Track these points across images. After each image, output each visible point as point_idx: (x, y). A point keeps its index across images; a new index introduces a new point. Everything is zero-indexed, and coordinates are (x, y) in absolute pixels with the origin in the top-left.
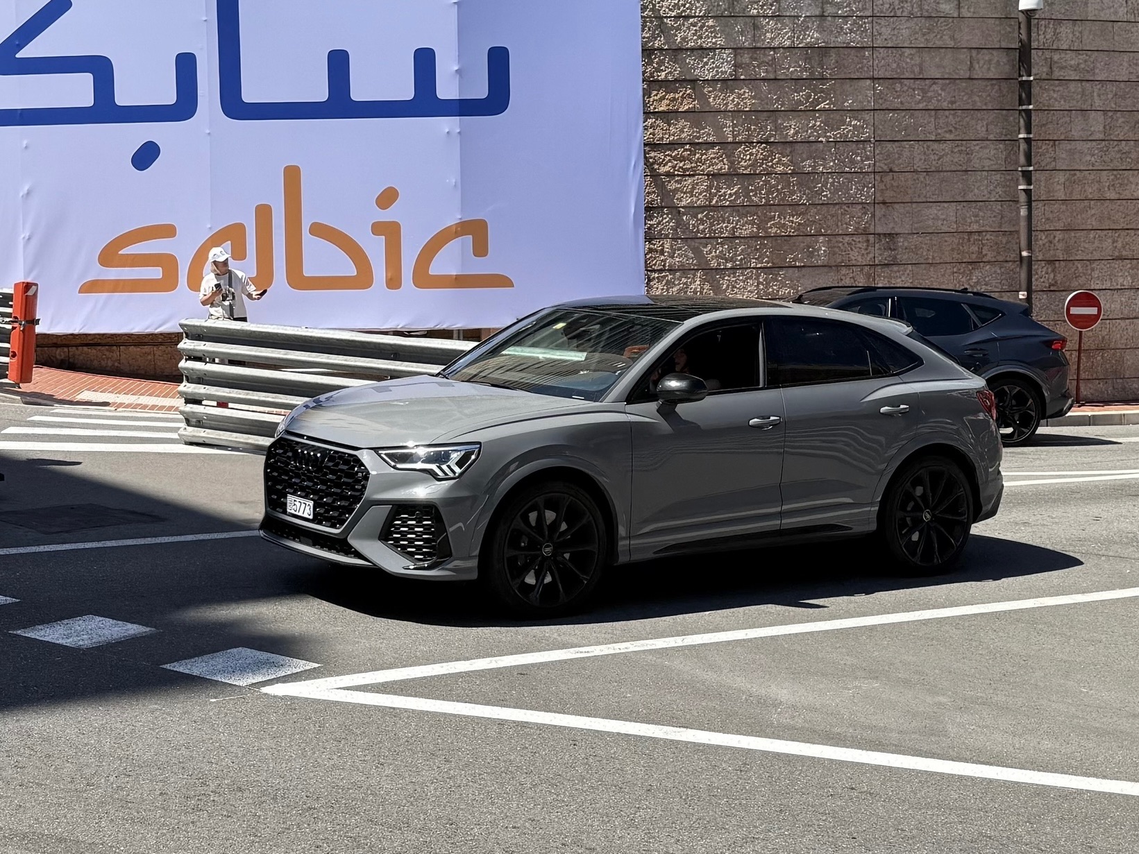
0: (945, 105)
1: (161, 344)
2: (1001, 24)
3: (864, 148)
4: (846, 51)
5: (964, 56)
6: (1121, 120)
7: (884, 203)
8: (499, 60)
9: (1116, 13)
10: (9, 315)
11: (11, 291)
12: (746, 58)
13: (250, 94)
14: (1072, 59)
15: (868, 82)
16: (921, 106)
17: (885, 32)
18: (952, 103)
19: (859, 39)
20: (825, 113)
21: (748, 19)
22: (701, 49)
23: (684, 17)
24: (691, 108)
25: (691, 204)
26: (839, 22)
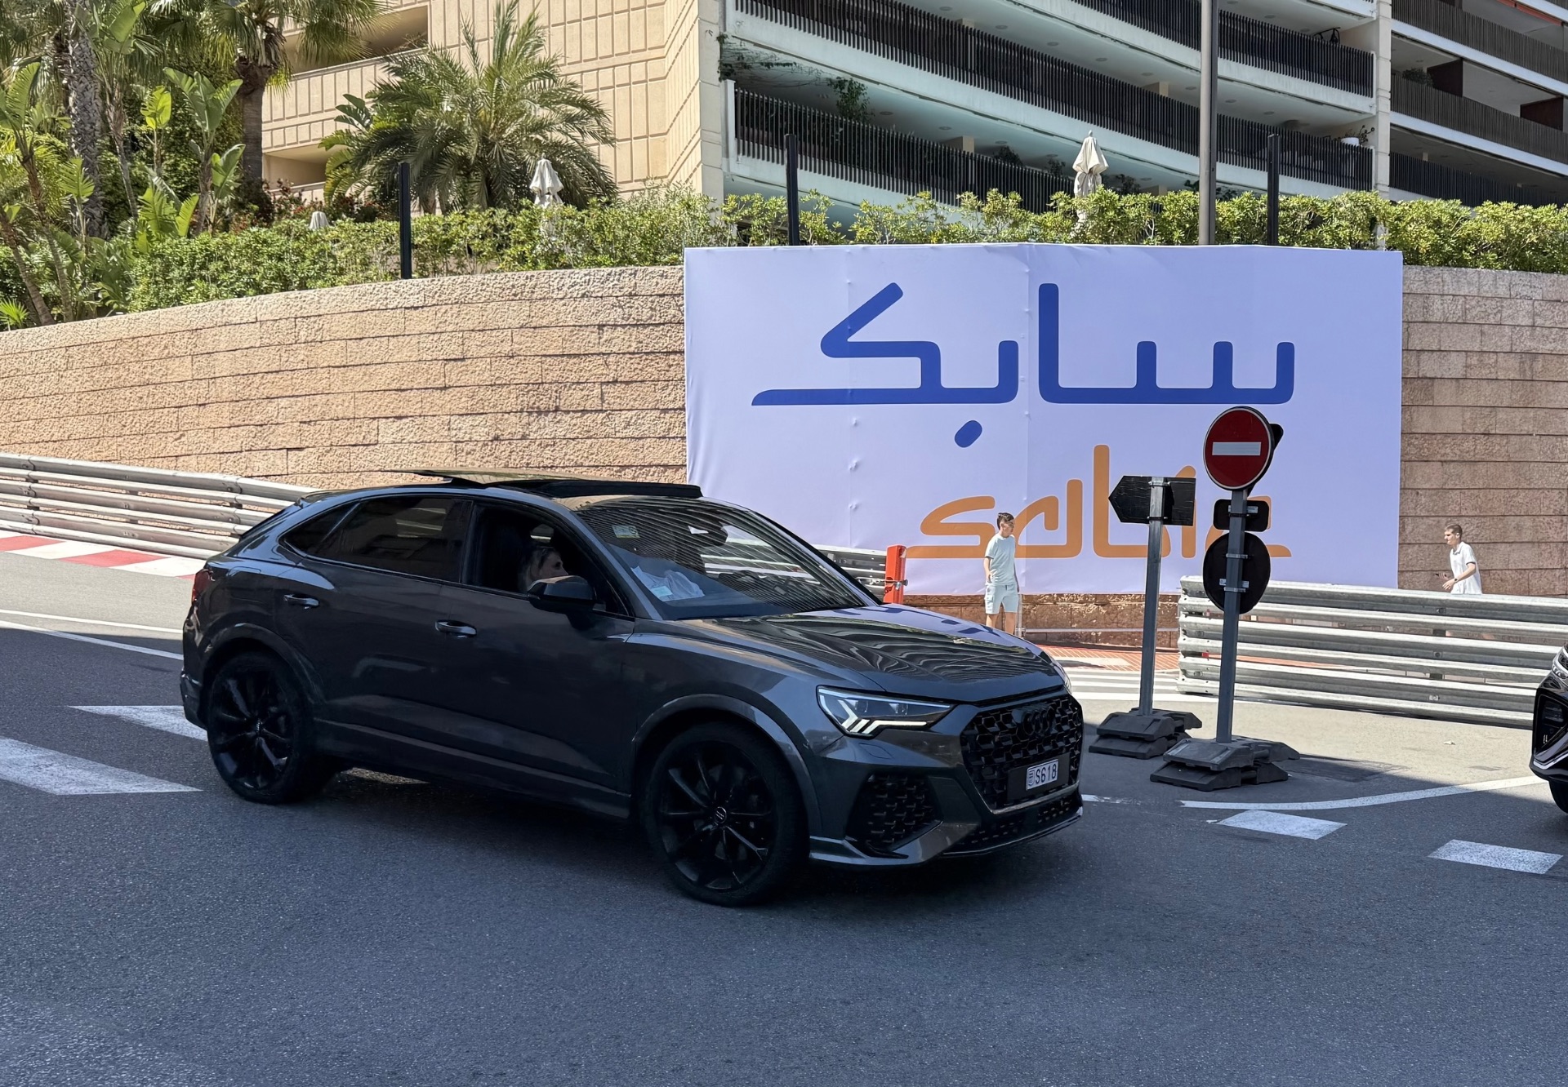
1: (968, 605)
4: (1550, 357)
10: (882, 577)
11: (885, 553)
12: (1474, 360)
13: (1065, 381)
19: (1559, 347)
20: (1533, 410)
21: (1477, 327)
22: (1440, 351)
23: (1427, 322)
24: (1431, 403)
25: (1428, 486)
26: (1546, 332)
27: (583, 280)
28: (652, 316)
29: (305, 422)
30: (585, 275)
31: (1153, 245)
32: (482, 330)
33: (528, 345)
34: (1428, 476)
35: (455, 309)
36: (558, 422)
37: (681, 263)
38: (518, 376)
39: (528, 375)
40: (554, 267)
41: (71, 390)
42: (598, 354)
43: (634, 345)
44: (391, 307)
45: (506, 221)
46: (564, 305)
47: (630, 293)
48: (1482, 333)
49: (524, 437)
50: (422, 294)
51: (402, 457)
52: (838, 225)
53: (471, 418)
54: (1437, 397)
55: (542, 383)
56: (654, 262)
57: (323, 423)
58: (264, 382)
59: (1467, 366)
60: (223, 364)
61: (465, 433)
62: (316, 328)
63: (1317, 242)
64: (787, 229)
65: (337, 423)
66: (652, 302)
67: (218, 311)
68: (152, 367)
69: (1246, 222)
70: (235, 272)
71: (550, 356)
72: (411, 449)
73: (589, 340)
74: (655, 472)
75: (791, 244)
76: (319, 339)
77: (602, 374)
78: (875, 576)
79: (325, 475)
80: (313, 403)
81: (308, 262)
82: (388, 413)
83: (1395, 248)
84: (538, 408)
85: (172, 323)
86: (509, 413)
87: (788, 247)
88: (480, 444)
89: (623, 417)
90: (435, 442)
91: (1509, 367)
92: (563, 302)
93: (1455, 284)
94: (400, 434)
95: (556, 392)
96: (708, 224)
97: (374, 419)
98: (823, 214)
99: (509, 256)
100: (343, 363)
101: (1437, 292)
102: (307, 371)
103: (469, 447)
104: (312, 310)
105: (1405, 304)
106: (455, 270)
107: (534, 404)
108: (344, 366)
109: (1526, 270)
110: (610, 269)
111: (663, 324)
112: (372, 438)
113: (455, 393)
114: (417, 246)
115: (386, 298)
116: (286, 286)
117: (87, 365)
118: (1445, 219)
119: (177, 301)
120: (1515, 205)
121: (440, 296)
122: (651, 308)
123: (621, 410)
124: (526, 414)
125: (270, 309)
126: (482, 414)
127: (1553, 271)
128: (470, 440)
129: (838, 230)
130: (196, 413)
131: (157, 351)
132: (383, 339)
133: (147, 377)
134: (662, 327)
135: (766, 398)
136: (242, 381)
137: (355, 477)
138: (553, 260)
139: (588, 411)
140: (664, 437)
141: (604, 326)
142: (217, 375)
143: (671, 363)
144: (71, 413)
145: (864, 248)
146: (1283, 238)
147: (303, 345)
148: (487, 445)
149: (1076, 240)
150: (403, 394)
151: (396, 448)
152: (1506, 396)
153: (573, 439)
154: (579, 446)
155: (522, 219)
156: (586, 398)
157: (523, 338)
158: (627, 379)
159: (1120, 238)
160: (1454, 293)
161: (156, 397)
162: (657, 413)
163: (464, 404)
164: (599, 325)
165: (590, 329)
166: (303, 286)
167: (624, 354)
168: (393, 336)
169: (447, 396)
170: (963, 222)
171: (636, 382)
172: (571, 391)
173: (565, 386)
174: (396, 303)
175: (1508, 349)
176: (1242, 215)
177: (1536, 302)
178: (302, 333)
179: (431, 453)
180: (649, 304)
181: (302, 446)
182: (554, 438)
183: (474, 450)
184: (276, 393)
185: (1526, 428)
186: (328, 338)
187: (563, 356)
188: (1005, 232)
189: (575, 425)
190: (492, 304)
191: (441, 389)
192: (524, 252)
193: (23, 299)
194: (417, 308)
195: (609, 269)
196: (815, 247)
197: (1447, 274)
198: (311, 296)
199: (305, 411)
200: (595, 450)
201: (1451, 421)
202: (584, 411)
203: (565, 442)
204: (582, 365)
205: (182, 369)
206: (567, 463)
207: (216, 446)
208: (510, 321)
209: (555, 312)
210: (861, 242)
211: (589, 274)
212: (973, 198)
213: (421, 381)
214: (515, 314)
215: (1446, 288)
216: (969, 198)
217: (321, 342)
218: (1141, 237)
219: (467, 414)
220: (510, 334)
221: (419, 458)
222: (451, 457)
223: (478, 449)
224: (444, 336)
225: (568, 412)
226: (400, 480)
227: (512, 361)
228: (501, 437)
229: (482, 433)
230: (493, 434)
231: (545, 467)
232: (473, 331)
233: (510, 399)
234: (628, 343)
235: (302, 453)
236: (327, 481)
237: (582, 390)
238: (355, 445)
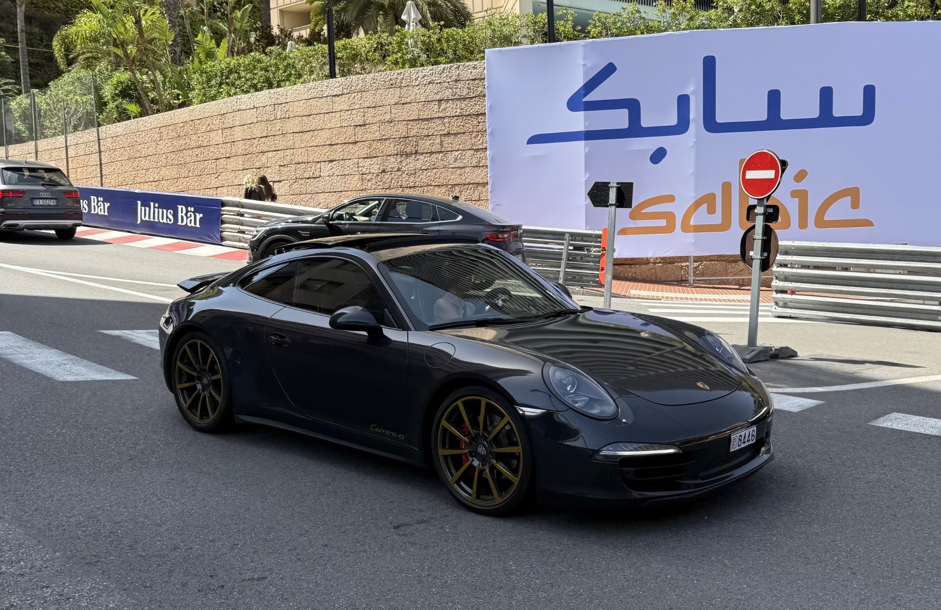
8: (869, 92)
10: (599, 247)
11: (601, 233)
13: (720, 118)
27: (429, 73)
28: (468, 93)
29: (282, 166)
30: (431, 70)
32: (374, 107)
33: (400, 114)
35: (359, 95)
36: (417, 160)
37: (484, 59)
38: (394, 134)
39: (400, 133)
40: (414, 67)
41: (163, 152)
42: (438, 118)
43: (459, 111)
44: (325, 96)
45: (387, 40)
46: (419, 89)
47: (456, 79)
49: (399, 170)
50: (341, 87)
51: (334, 184)
52: (579, 28)
53: (370, 159)
55: (408, 137)
56: (470, 60)
57: (291, 165)
58: (260, 143)
60: (238, 133)
61: (367, 169)
62: (286, 110)
63: (893, 18)
64: (547, 33)
65: (299, 166)
66: (469, 84)
67: (234, 103)
68: (202, 137)
70: (243, 79)
71: (412, 120)
72: (338, 179)
73: (433, 110)
74: (471, 188)
75: (550, 42)
76: (287, 116)
77: (441, 130)
78: (595, 247)
79: (293, 196)
80: (286, 154)
81: (281, 71)
82: (325, 159)
84: (406, 152)
85: (211, 111)
86: (390, 156)
87: (548, 44)
88: (375, 175)
89: (453, 155)
90: (351, 175)
92: (418, 87)
94: (332, 171)
95: (416, 142)
97: (318, 162)
98: (570, 23)
99: (389, 61)
100: (301, 130)
102: (282, 136)
103: (369, 177)
104: (283, 100)
106: (360, 72)
107: (404, 149)
108: (301, 132)
110: (444, 65)
111: (475, 97)
112: (317, 174)
113: (361, 145)
114: (339, 58)
115: (322, 91)
116: (270, 86)
117: (170, 137)
119: (214, 98)
121: (351, 88)
122: (468, 88)
123: (452, 151)
124: (399, 156)
125: (261, 100)
126: (376, 157)
128: (370, 173)
129: (579, 31)
130: (225, 163)
131: (204, 127)
132: (321, 115)
133: (200, 142)
134: (474, 99)
135: (535, 140)
136: (248, 143)
137: (310, 197)
138: (414, 63)
139: (434, 152)
140: (476, 166)
141: (442, 100)
142: (235, 140)
143: (480, 121)
144: (163, 165)
145: (595, 41)
146: (869, 16)
147: (279, 121)
148: (379, 175)
149: (731, 26)
150: (333, 147)
151: (330, 179)
153: (426, 170)
155: (396, 38)
156: (432, 145)
157: (396, 111)
158: (455, 132)
159: (760, 22)
161: (205, 154)
162: (472, 152)
163: (365, 151)
164: (438, 100)
165: (433, 103)
166: (279, 86)
167: (453, 117)
168: (327, 113)
169: (357, 147)
171: (460, 133)
172: (424, 141)
173: (421, 138)
174: (327, 93)
178: (278, 113)
179: (349, 181)
180: (467, 86)
181: (281, 179)
182: (415, 169)
183: (372, 179)
184: (266, 149)
186: (292, 116)
187: (419, 120)
188: (684, 24)
189: (426, 161)
190: (379, 91)
191: (353, 143)
192: (397, 58)
193: (139, 102)
194: (339, 95)
196: (565, 42)
198: (282, 92)
199: (282, 159)
200: (438, 175)
202: (431, 153)
203: (421, 172)
204: (430, 125)
205: (217, 137)
206: (422, 185)
207: (236, 181)
208: (389, 100)
209: (414, 93)
210: (593, 37)
212: (663, 4)
213: (342, 139)
214: (393, 96)
216: (661, 4)
217: (288, 118)
218: (775, 20)
219: (367, 158)
220: (389, 109)
221: (343, 185)
222: (360, 183)
223: (374, 178)
224: (354, 112)
225: (423, 153)
226: (333, 197)
227: (391, 125)
228: (386, 171)
229: (375, 169)
230: (382, 168)
231: (410, 187)
232: (369, 107)
233: (390, 148)
234: (455, 110)
235: (281, 184)
236: (295, 200)
237: (430, 140)
238: (309, 178)
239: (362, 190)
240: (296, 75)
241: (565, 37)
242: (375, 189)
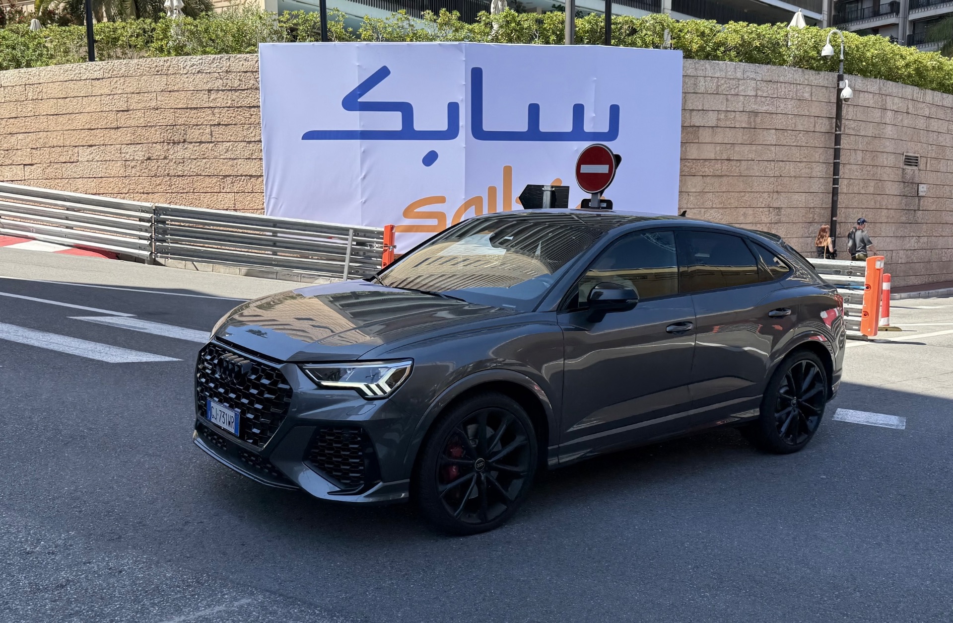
0: (804, 144)
2: (827, 105)
3: (771, 164)
4: (765, 115)
5: (812, 120)
6: (868, 155)
7: (777, 192)
8: (615, 111)
9: (869, 103)
10: (381, 243)
11: (383, 230)
12: (722, 116)
13: (487, 127)
14: (852, 124)
15: (774, 131)
16: (794, 144)
17: (782, 106)
18: (807, 143)
19: (771, 109)
20: (755, 146)
21: (724, 96)
22: (703, 110)
23: (696, 93)
24: (697, 141)
25: (694, 190)
26: (763, 99)
27: (198, 62)
28: (240, 84)
29: (34, 149)
30: (200, 59)
31: (537, 44)
32: (139, 93)
33: (167, 102)
34: (694, 184)
35: (122, 80)
36: (186, 149)
37: (256, 52)
38: (161, 121)
39: (166, 121)
40: (180, 55)
42: (209, 108)
43: (230, 102)
44: (83, 78)
45: (151, 26)
46: (187, 78)
47: (227, 70)
48: (727, 100)
49: (165, 158)
50: (102, 70)
51: (94, 170)
52: (351, 29)
53: (133, 146)
54: (701, 138)
55: (175, 125)
56: (240, 52)
57: (45, 149)
58: (8, 124)
59: (718, 119)
61: (131, 155)
62: (38, 91)
63: (633, 44)
64: (320, 32)
65: (53, 149)
66: (240, 76)
69: (592, 31)
71: (179, 109)
72: (98, 165)
73: (202, 100)
74: (244, 179)
75: (323, 41)
76: (40, 98)
77: (211, 120)
78: (377, 243)
79: (47, 181)
80: (39, 137)
81: (31, 50)
82: (84, 143)
83: (678, 48)
84: (173, 140)
86: (156, 143)
87: (320, 43)
88: (139, 162)
89: (224, 146)
90: (113, 161)
91: (742, 121)
92: (186, 76)
93: (712, 71)
94: (92, 156)
95: (184, 130)
96: (272, 28)
97: (76, 146)
98: (342, 23)
99: (153, 48)
100: (55, 113)
101: (702, 75)
102: (33, 118)
103: (133, 164)
104: (34, 80)
105: (684, 82)
106: (121, 56)
107: (171, 137)
108: (56, 115)
109: (752, 63)
110: (215, 56)
111: (247, 89)
112: (74, 158)
113: (123, 131)
114: (97, 41)
115: (80, 73)
116: (18, 66)
118: (707, 31)
120: (747, 23)
121: (112, 72)
122: (240, 80)
123: (223, 142)
124: (166, 144)
125: (9, 80)
126: (140, 144)
127: (768, 63)
128: (134, 159)
129: (351, 33)
132: (79, 98)
134: (246, 91)
135: (310, 136)
137: (66, 182)
138: (180, 50)
139: (203, 142)
140: (249, 159)
141: (211, 90)
143: (252, 113)
145: (367, 44)
146: (614, 41)
147: (30, 101)
148: (144, 163)
149: (492, 41)
150: (92, 131)
151: (89, 164)
152: (740, 137)
153: (195, 159)
154: (199, 163)
155: (160, 25)
156: (202, 134)
157: (163, 98)
158: (226, 123)
159: (519, 39)
160: (711, 76)
162: (244, 144)
163: (129, 138)
164: (208, 90)
165: (203, 92)
166: (28, 66)
167: (224, 107)
168: (85, 97)
169: (119, 133)
170: (426, 28)
171: (231, 124)
172: (193, 130)
173: (189, 127)
174: (86, 76)
175: (742, 110)
176: (590, 27)
177: (758, 82)
178: (29, 94)
179: (111, 168)
180: (238, 78)
181: (33, 163)
182: (183, 158)
183: (136, 166)
184: (15, 130)
185: (750, 156)
186: (46, 98)
187: (187, 108)
188: (450, 35)
189: (196, 151)
190: (144, 77)
191: (115, 129)
192: (162, 45)
194: (98, 79)
195: (213, 56)
196: (337, 43)
197: (707, 64)
198: (34, 72)
199: (34, 142)
201: (709, 152)
202: (201, 142)
203: (190, 161)
204: (199, 114)
206: (191, 174)
208: (155, 87)
209: (182, 82)
210: (365, 40)
211: (202, 59)
212: (431, 14)
213: (102, 124)
214: (158, 83)
215: (707, 73)
216: (428, 14)
217: (41, 100)
218: (531, 39)
219: (131, 144)
220: (155, 95)
221: (103, 171)
222: (123, 170)
223: (138, 165)
224: (116, 96)
225: (191, 143)
226: (93, 183)
227: (157, 112)
228: (152, 158)
229: (140, 155)
230: (147, 156)
231: (179, 176)
232: (133, 93)
233: (156, 135)
234: (226, 101)
235: (33, 167)
236: (49, 184)
237: (199, 129)
238: (65, 163)
239: (125, 177)
240: (47, 55)
241: (336, 37)
242: (139, 176)
